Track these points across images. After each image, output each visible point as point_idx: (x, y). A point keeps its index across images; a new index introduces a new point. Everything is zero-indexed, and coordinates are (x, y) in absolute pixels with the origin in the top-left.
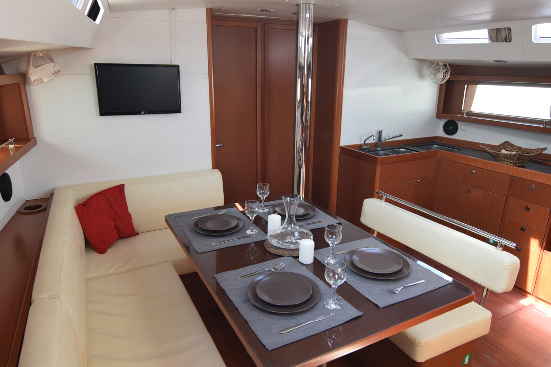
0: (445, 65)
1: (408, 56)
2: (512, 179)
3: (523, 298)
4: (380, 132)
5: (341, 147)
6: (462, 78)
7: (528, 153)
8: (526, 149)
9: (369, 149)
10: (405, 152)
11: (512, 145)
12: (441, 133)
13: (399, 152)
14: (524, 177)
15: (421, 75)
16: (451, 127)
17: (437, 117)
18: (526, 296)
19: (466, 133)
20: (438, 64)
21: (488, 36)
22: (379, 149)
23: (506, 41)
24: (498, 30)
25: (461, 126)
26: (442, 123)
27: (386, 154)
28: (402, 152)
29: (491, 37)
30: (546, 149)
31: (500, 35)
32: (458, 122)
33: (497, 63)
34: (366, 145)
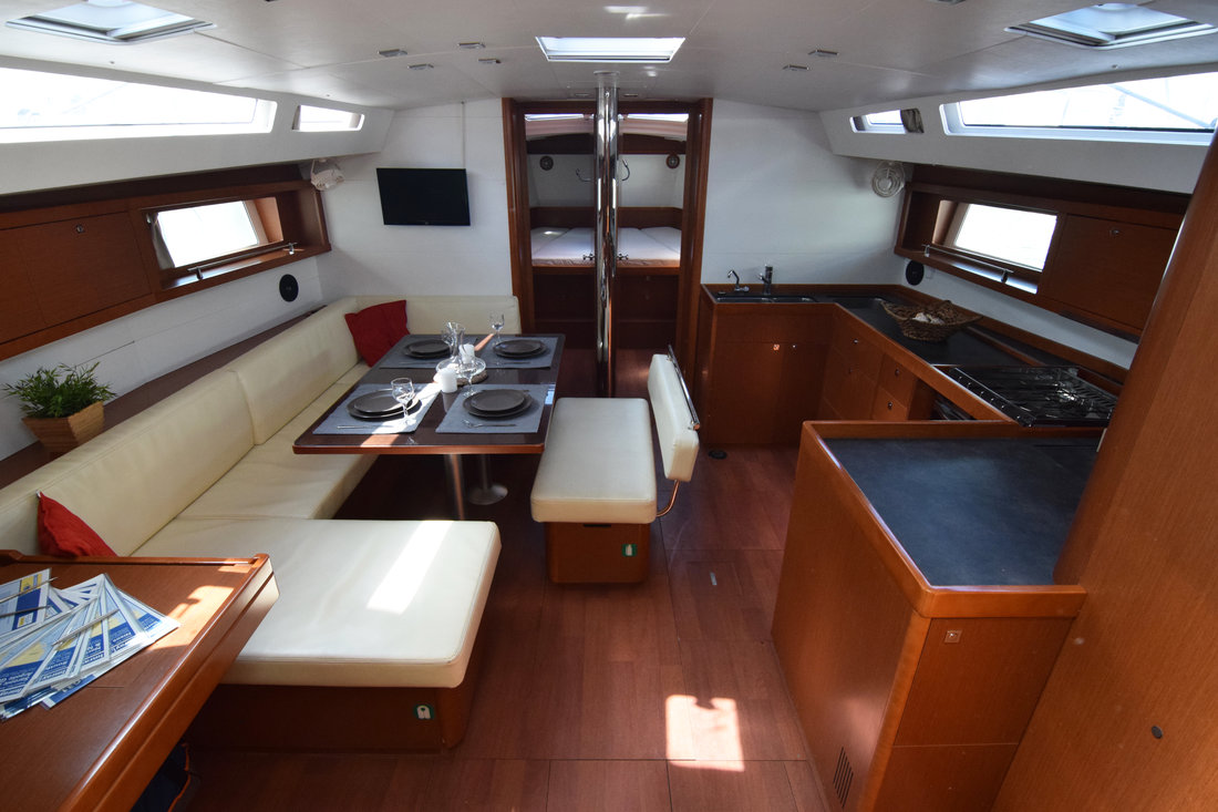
1: (831, 150)
2: (885, 358)
4: (769, 269)
5: (701, 286)
9: (747, 292)
12: (904, 282)
14: (892, 356)
16: (915, 273)
17: (895, 252)
21: (901, 124)
22: (766, 294)
23: (919, 132)
24: (911, 112)
26: (904, 263)
29: (905, 123)
31: (912, 121)
32: (924, 266)
34: (743, 286)
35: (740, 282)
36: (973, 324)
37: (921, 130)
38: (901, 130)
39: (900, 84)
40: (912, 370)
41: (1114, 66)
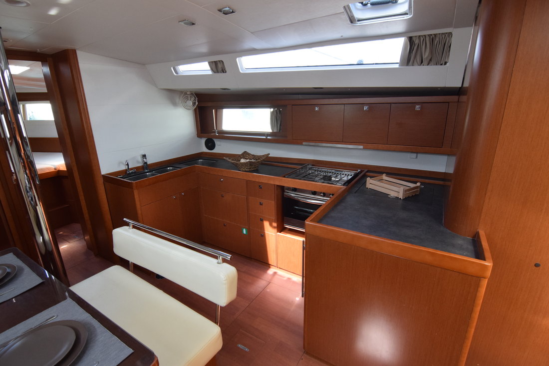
0: (192, 94)
1: (157, 87)
2: (248, 182)
3: (268, 269)
4: (144, 156)
5: (103, 175)
6: (209, 104)
7: (259, 159)
8: (258, 156)
9: (135, 172)
10: (172, 170)
11: (249, 154)
12: (205, 150)
13: (168, 171)
14: (253, 180)
15: (175, 104)
16: (210, 144)
17: (198, 137)
18: (270, 267)
19: (221, 148)
20: (186, 93)
21: (210, 69)
22: (147, 171)
23: (223, 72)
24: (216, 63)
25: (217, 142)
26: (203, 141)
27: (153, 175)
28: (170, 170)
29: (212, 69)
30: (269, 154)
31: (218, 67)
32: (214, 140)
33: (223, 90)
34: (131, 169)
35: (130, 167)
36: (264, 160)
37: (224, 71)
38: (210, 73)
39: (204, 49)
40: (272, 182)
41: (342, 36)
